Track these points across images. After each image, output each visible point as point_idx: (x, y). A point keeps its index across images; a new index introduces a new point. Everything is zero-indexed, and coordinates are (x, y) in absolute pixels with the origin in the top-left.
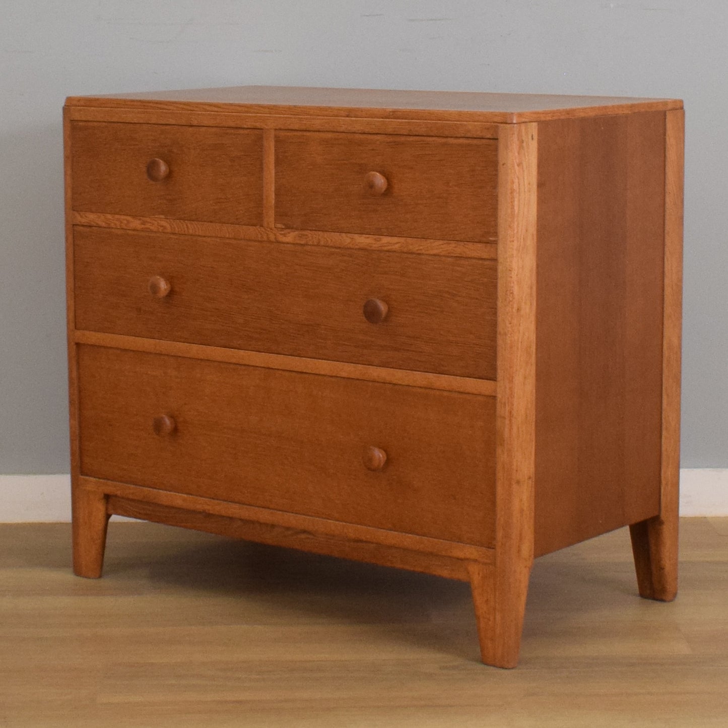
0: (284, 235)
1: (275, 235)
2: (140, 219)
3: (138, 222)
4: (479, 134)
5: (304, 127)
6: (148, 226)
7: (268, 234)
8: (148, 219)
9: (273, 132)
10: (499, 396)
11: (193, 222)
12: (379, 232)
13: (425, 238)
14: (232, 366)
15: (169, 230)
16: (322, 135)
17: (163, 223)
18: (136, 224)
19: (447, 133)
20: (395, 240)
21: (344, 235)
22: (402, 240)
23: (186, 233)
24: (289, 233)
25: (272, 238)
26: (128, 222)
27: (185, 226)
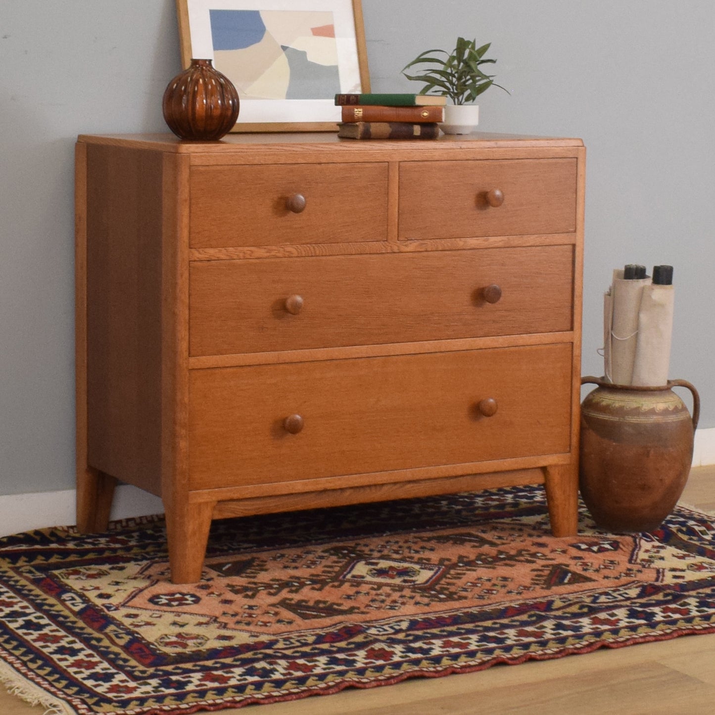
0: (406, 246)
1: (398, 246)
2: (265, 248)
3: (263, 251)
4: (565, 155)
5: (425, 159)
6: (273, 253)
7: (391, 247)
8: (274, 247)
9: (397, 164)
10: (575, 342)
11: (320, 245)
12: (486, 235)
13: (522, 235)
14: (351, 361)
15: (296, 254)
16: (443, 163)
17: (289, 249)
18: (261, 252)
19: (541, 156)
20: (499, 238)
21: (458, 239)
22: (505, 238)
23: (313, 255)
24: (410, 244)
25: (396, 249)
26: (252, 252)
27: (312, 248)
